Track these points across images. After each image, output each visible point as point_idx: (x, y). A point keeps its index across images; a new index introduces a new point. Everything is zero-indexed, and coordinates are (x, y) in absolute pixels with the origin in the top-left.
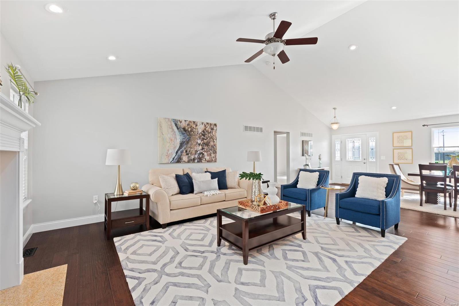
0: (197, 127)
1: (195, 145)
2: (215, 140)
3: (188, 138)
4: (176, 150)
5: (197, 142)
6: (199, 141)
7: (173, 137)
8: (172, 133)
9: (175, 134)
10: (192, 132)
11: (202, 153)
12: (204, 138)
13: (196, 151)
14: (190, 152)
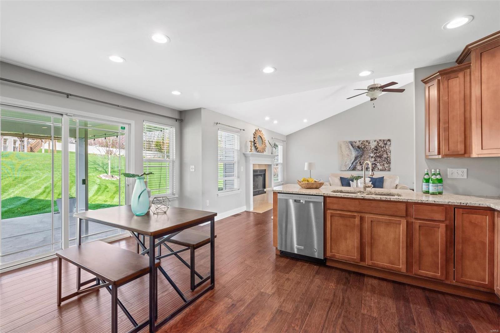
0: (370, 144)
1: (368, 158)
2: (388, 153)
3: (361, 153)
4: (352, 162)
5: (370, 156)
6: (372, 155)
8: (349, 151)
9: (351, 152)
10: (365, 149)
11: (375, 164)
12: (376, 153)
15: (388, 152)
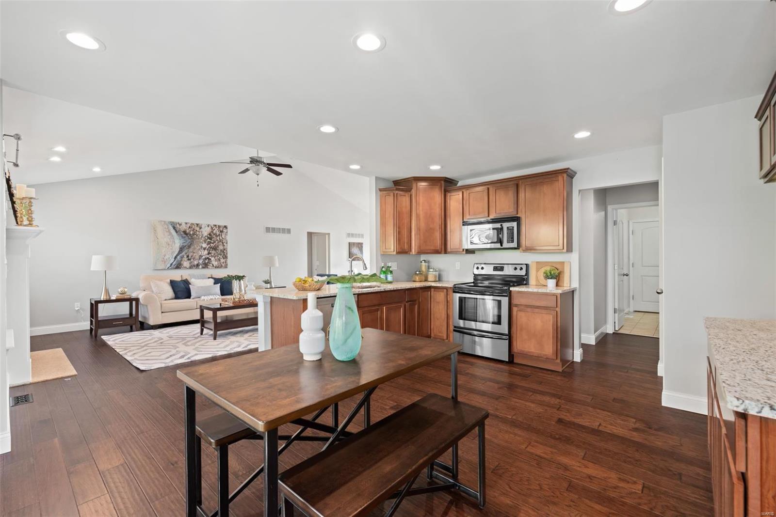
0: (201, 230)
1: (199, 249)
2: (225, 244)
3: (189, 243)
4: (175, 255)
5: (202, 246)
6: (204, 245)
7: (170, 241)
8: (169, 237)
9: (173, 238)
10: (195, 236)
11: (208, 258)
12: (210, 242)
13: (201, 256)
14: (193, 257)
15: (225, 242)
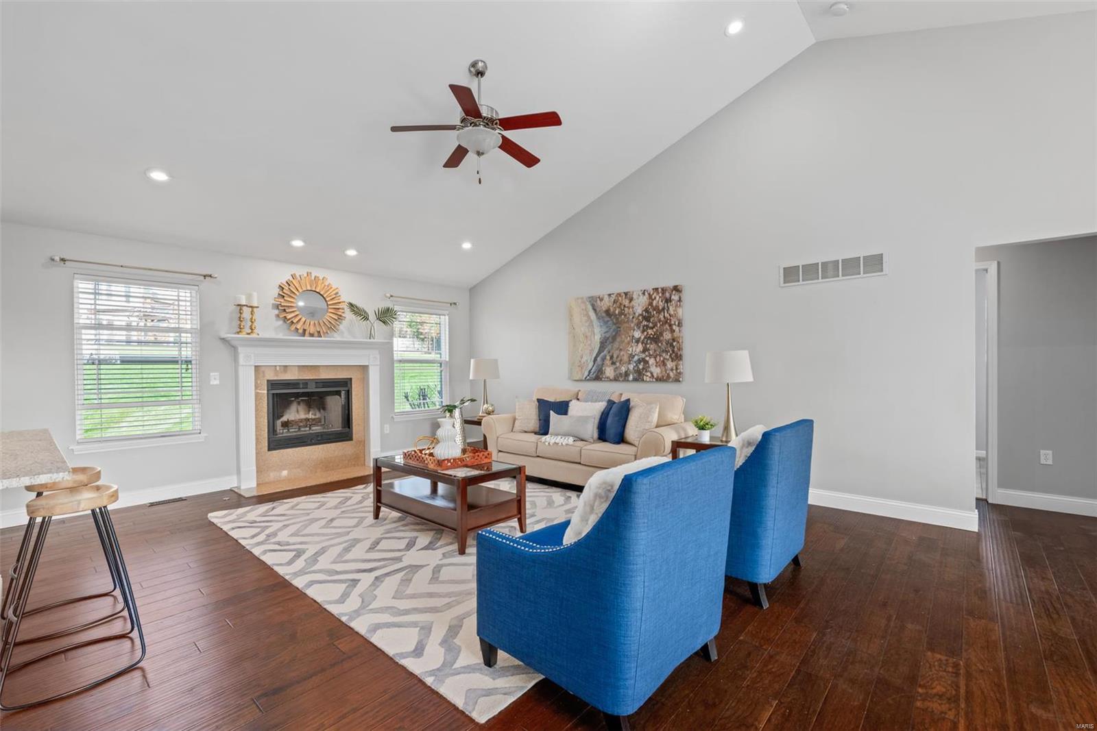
0: (632, 302)
1: (629, 343)
2: (674, 327)
3: (614, 330)
4: (594, 355)
5: (633, 336)
6: (637, 334)
7: (589, 331)
8: (587, 324)
9: (593, 325)
10: (623, 316)
11: (643, 360)
12: (647, 326)
13: (632, 356)
14: (619, 359)
15: (675, 324)
